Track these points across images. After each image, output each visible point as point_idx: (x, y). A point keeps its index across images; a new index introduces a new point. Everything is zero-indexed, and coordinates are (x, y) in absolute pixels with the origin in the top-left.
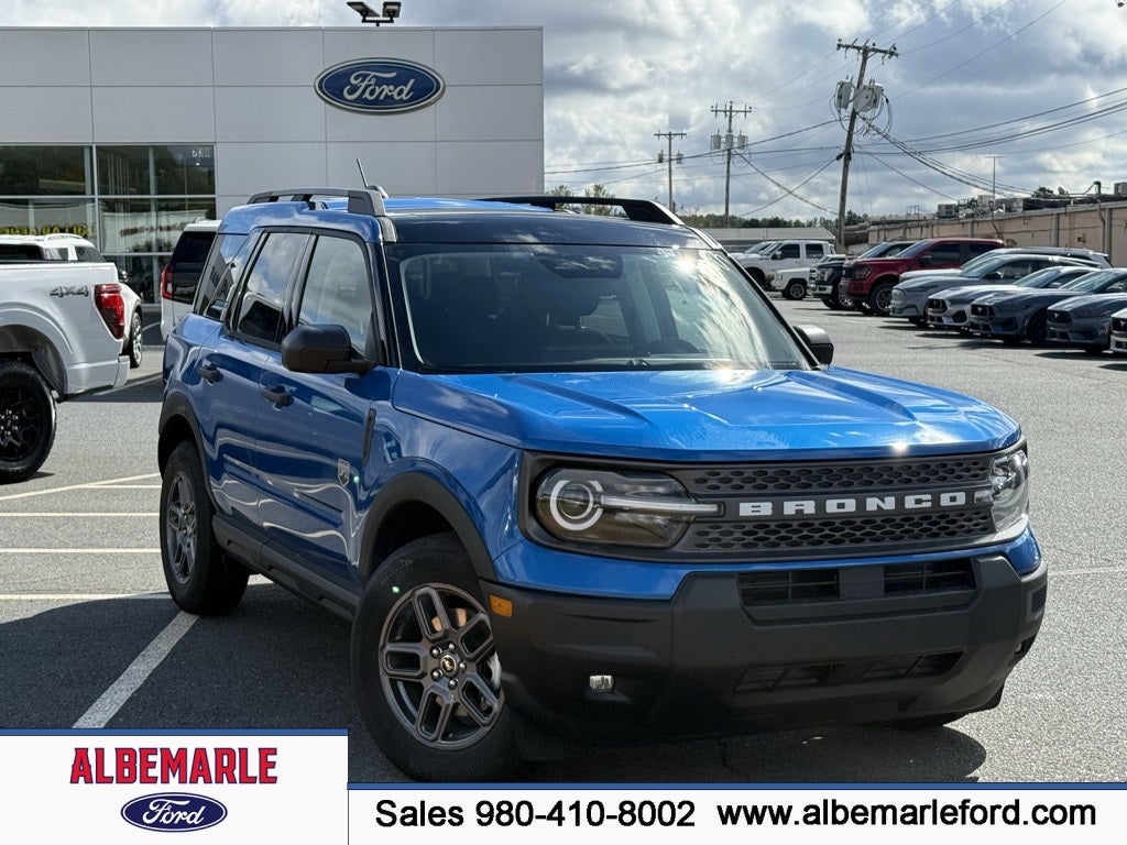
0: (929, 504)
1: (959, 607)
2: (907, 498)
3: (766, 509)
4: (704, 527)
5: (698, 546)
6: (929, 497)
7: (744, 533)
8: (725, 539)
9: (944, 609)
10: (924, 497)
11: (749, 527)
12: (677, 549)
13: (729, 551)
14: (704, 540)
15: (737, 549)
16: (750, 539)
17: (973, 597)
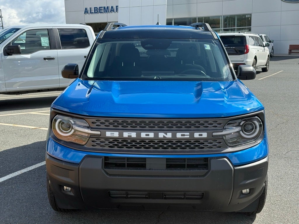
0: (188, 137)
1: (200, 176)
2: (177, 134)
3: (116, 134)
4: (94, 139)
5: (92, 146)
6: (188, 134)
7: (109, 142)
8: (102, 144)
9: (192, 176)
10: (186, 134)
11: (111, 140)
12: (85, 146)
13: (104, 148)
14: (94, 144)
15: (107, 148)
16: (111, 145)
17: (207, 173)
